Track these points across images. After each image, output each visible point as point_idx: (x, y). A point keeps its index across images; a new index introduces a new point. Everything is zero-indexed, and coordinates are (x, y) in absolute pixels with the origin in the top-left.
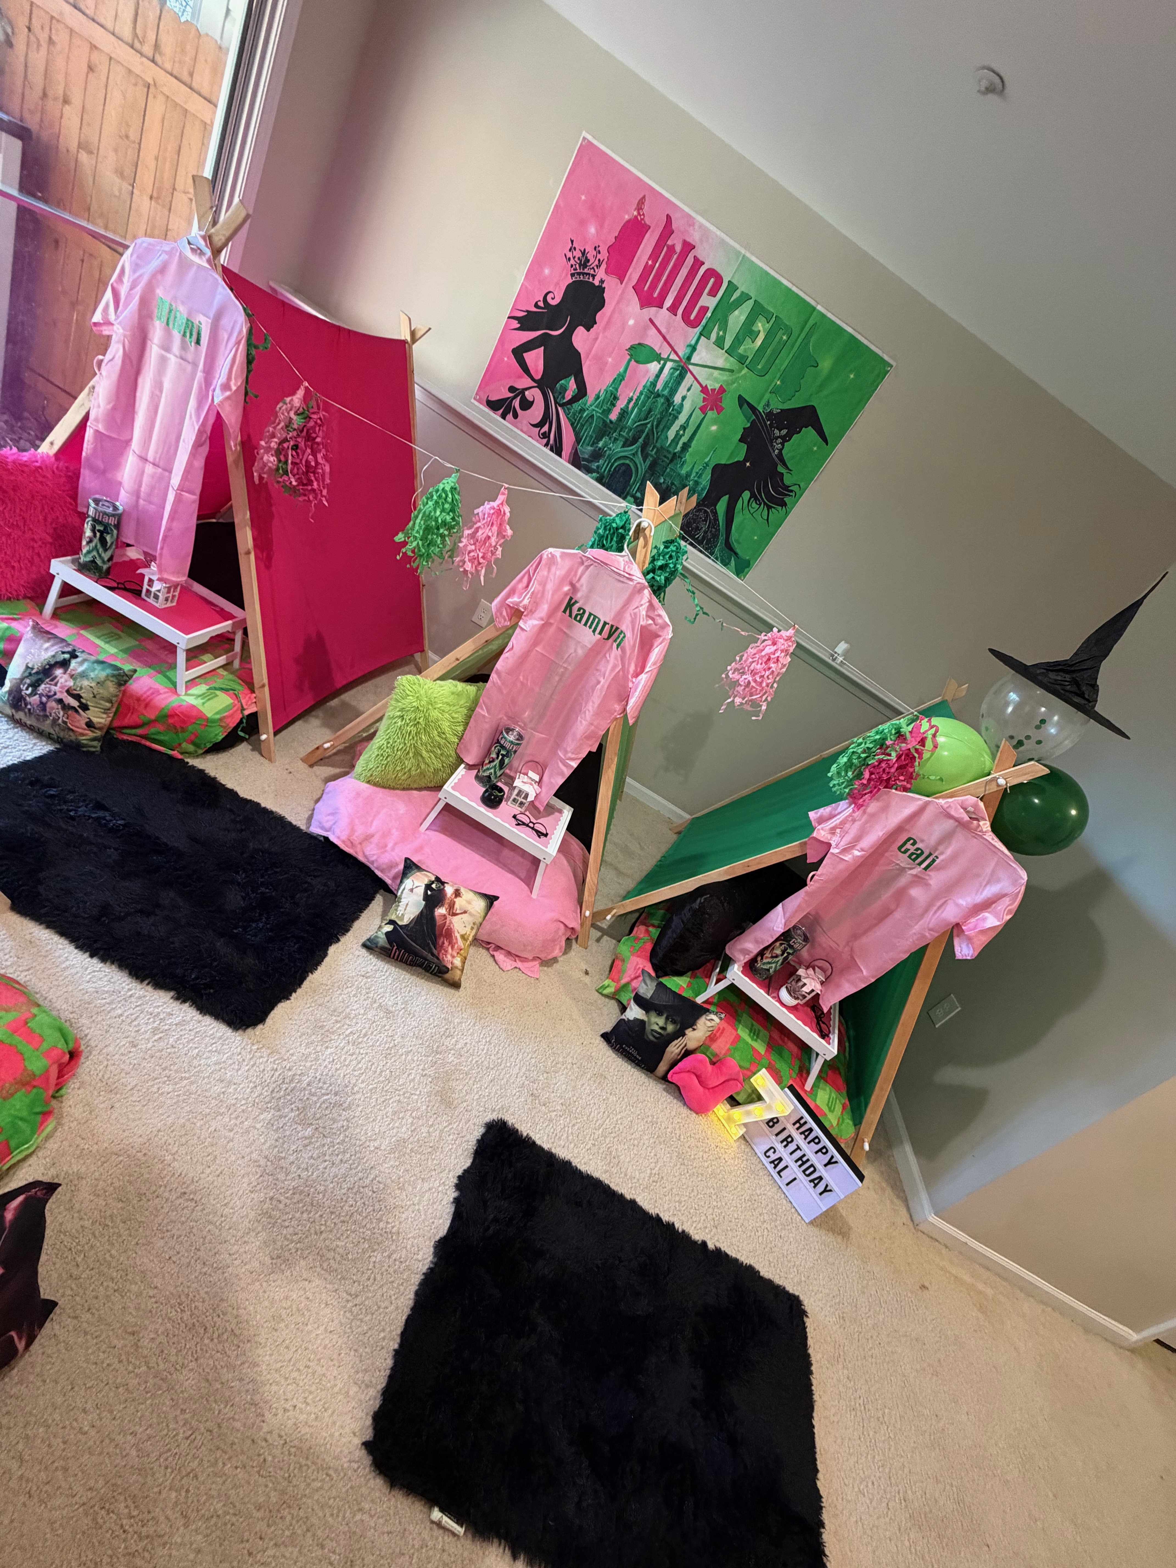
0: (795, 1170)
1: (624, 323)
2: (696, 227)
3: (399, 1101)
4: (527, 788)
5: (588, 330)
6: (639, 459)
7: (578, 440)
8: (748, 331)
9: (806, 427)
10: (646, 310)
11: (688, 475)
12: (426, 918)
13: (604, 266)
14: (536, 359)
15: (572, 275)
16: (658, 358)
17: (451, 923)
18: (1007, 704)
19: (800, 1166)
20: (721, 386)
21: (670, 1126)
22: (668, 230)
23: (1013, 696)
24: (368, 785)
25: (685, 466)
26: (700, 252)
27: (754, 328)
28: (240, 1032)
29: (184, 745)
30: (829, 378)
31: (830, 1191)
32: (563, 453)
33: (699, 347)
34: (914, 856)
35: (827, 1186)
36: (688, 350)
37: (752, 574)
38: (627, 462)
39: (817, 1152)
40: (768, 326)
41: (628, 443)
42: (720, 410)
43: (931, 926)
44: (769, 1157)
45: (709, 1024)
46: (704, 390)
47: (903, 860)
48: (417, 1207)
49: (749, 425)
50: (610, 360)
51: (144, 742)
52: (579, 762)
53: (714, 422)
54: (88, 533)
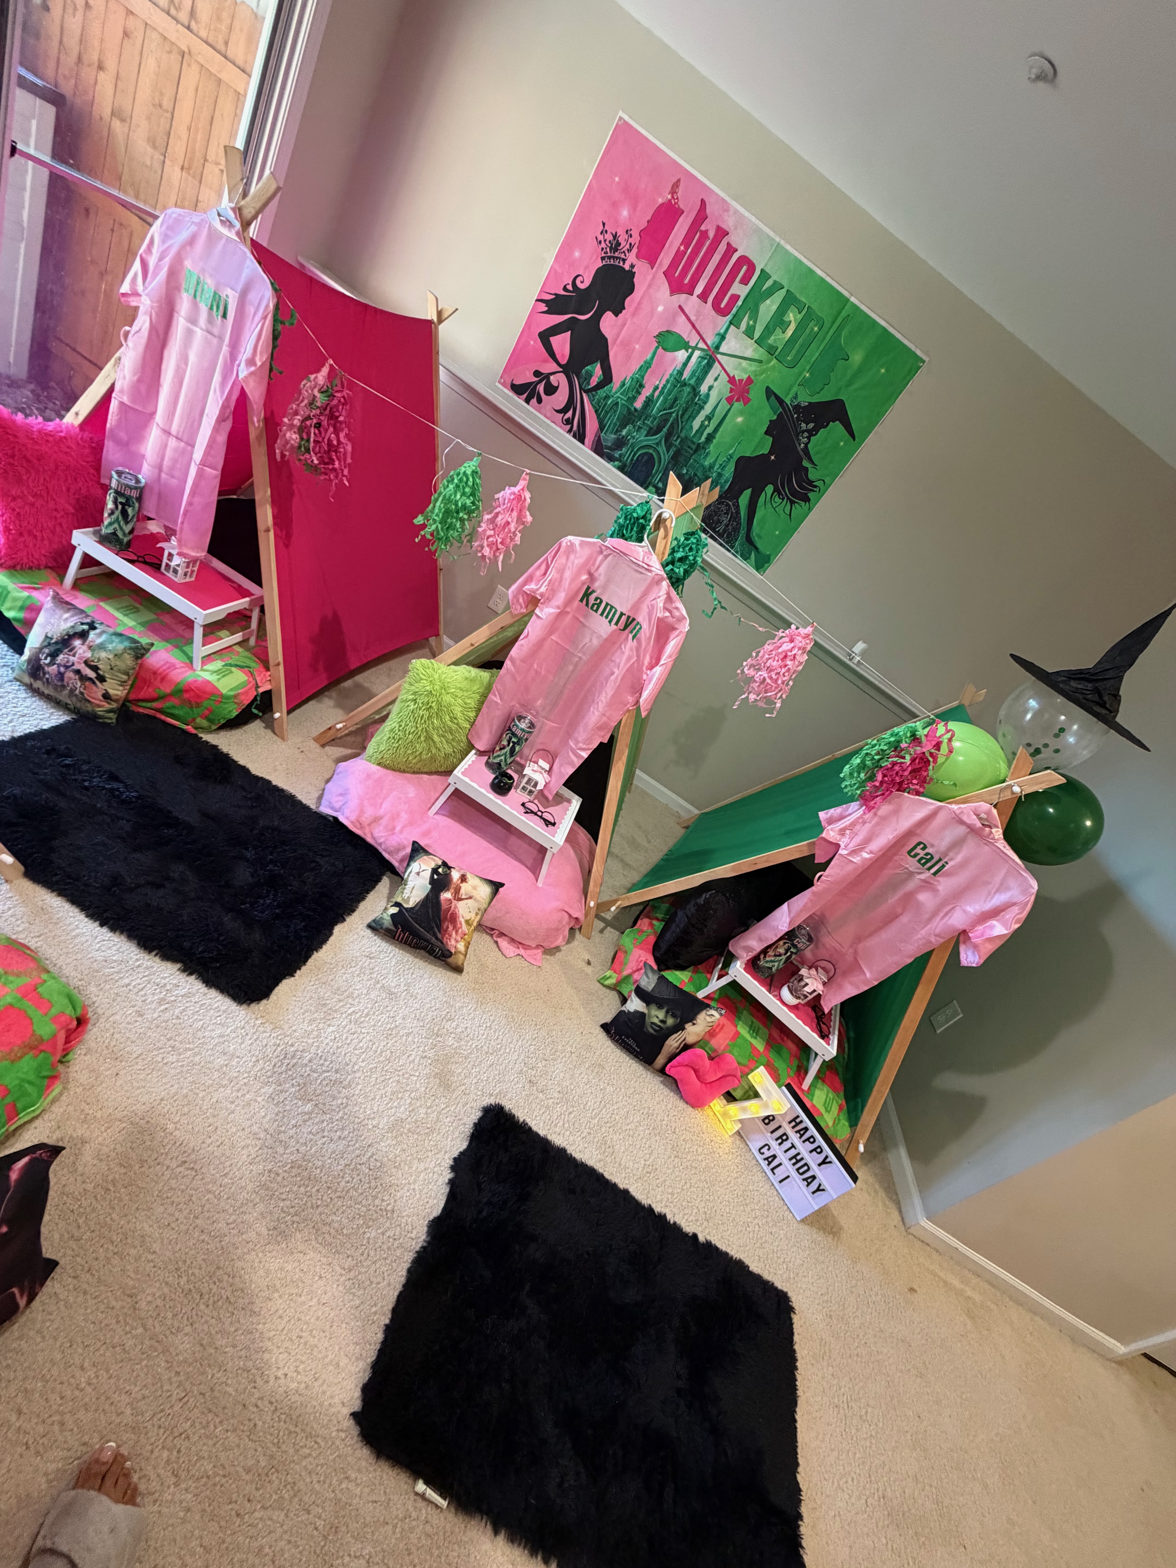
0: (788, 1168)
1: (653, 310)
2: (731, 212)
3: (398, 1081)
4: (537, 777)
5: (616, 315)
6: (662, 449)
7: (602, 427)
8: (778, 321)
9: (834, 422)
10: (676, 297)
11: (711, 467)
12: (431, 902)
13: (635, 250)
14: (562, 343)
15: (603, 259)
16: (686, 346)
17: (456, 907)
18: (1026, 712)
19: (794, 1164)
20: (749, 377)
21: (666, 1119)
22: (701, 215)
23: (1033, 703)
24: (378, 767)
25: (708, 458)
26: (734, 239)
27: (786, 319)
28: (244, 1006)
29: (198, 720)
30: (860, 371)
31: (823, 1190)
32: (586, 440)
33: (727, 336)
34: (924, 861)
35: (820, 1185)
36: (717, 339)
37: (772, 569)
38: (651, 451)
39: (811, 1152)
40: (800, 317)
41: (651, 432)
42: (746, 401)
43: (937, 931)
44: (763, 1154)
45: (709, 1019)
46: (732, 380)
47: (912, 864)
48: (412, 1187)
49: (775, 417)
50: (637, 346)
51: (159, 715)
52: (589, 752)
53: (741, 413)
54: (110, 505)
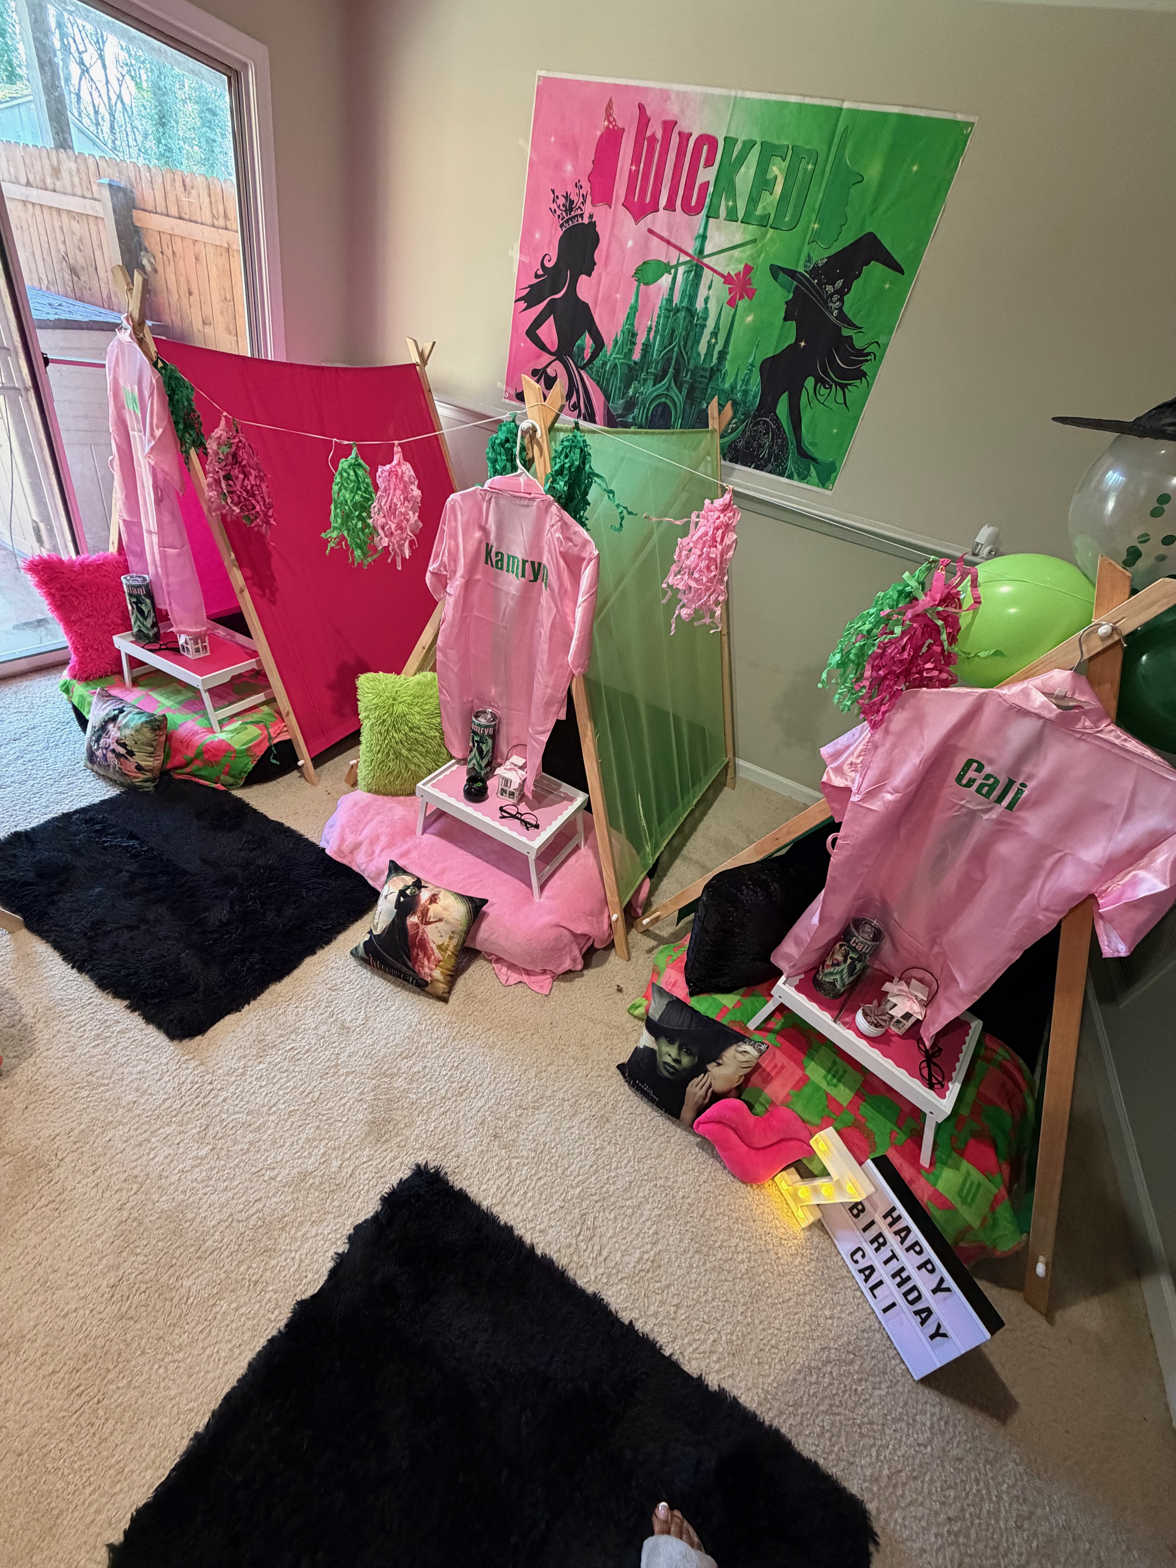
0: (891, 1291)
1: (623, 248)
2: (673, 97)
3: (318, 1127)
5: (589, 275)
6: (674, 392)
7: (607, 398)
8: (762, 183)
9: (868, 264)
10: (642, 222)
11: (733, 387)
12: (398, 925)
13: (589, 198)
14: (549, 332)
15: (562, 226)
16: (667, 268)
17: (424, 932)
19: (899, 1285)
20: (746, 265)
21: (693, 1196)
22: (644, 120)
23: (1114, 477)
24: (369, 794)
25: (727, 379)
26: (684, 126)
27: (770, 176)
30: (883, 186)
31: (944, 1335)
32: (597, 418)
33: (708, 234)
34: (986, 789)
35: (939, 1326)
36: (698, 243)
37: (842, 479)
38: (663, 400)
39: (919, 1268)
40: (785, 164)
41: (658, 379)
42: (751, 294)
43: (1044, 903)
44: (856, 1262)
45: (741, 1058)
46: (728, 279)
49: (791, 295)
50: (618, 296)
53: (748, 310)
